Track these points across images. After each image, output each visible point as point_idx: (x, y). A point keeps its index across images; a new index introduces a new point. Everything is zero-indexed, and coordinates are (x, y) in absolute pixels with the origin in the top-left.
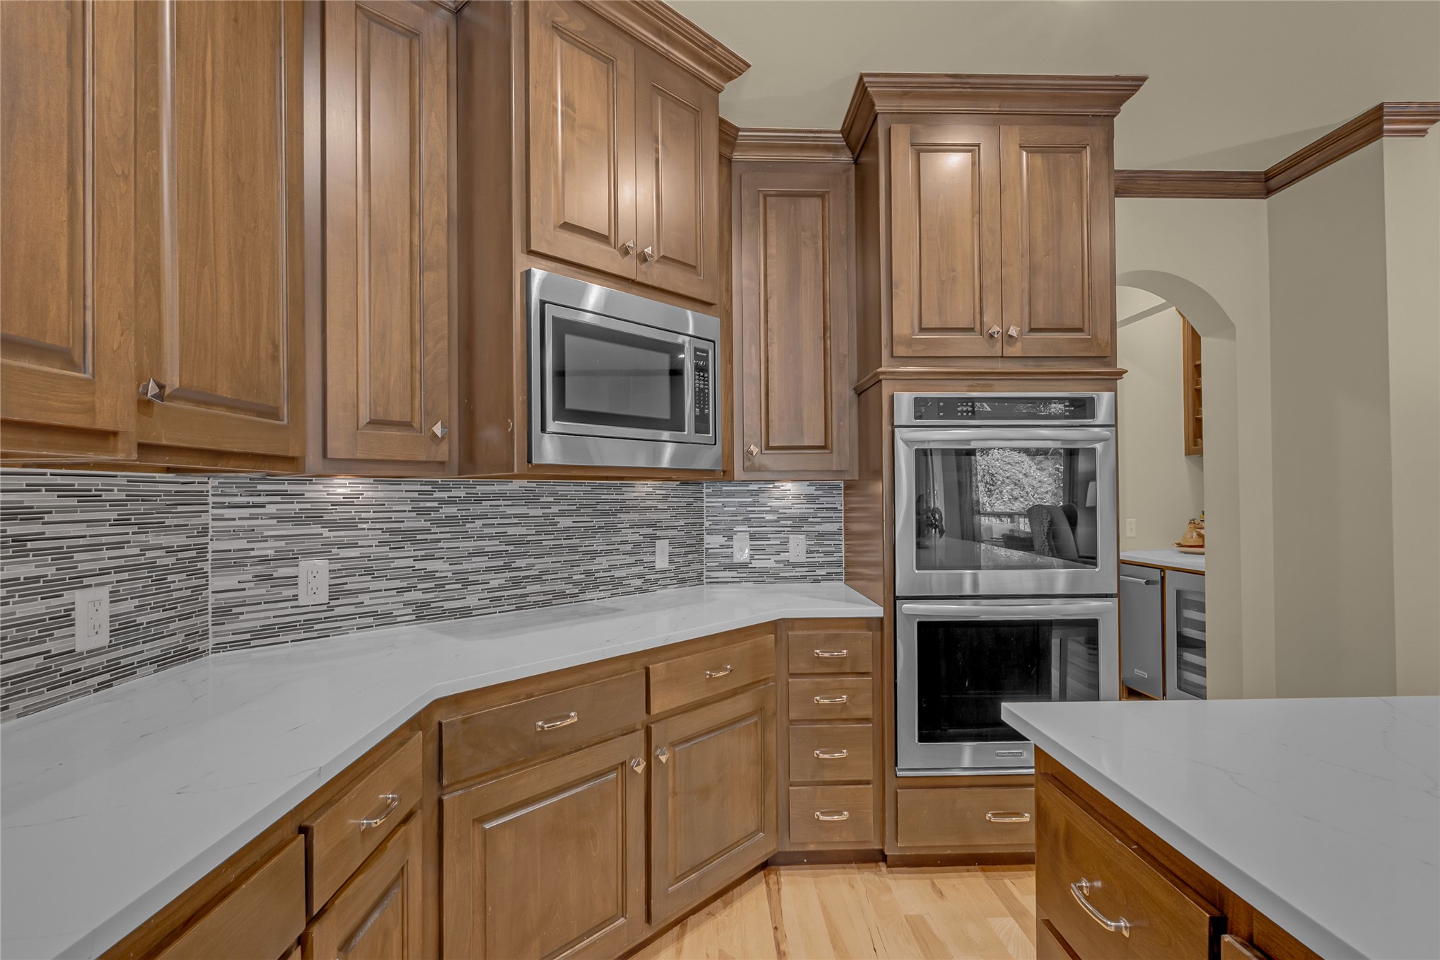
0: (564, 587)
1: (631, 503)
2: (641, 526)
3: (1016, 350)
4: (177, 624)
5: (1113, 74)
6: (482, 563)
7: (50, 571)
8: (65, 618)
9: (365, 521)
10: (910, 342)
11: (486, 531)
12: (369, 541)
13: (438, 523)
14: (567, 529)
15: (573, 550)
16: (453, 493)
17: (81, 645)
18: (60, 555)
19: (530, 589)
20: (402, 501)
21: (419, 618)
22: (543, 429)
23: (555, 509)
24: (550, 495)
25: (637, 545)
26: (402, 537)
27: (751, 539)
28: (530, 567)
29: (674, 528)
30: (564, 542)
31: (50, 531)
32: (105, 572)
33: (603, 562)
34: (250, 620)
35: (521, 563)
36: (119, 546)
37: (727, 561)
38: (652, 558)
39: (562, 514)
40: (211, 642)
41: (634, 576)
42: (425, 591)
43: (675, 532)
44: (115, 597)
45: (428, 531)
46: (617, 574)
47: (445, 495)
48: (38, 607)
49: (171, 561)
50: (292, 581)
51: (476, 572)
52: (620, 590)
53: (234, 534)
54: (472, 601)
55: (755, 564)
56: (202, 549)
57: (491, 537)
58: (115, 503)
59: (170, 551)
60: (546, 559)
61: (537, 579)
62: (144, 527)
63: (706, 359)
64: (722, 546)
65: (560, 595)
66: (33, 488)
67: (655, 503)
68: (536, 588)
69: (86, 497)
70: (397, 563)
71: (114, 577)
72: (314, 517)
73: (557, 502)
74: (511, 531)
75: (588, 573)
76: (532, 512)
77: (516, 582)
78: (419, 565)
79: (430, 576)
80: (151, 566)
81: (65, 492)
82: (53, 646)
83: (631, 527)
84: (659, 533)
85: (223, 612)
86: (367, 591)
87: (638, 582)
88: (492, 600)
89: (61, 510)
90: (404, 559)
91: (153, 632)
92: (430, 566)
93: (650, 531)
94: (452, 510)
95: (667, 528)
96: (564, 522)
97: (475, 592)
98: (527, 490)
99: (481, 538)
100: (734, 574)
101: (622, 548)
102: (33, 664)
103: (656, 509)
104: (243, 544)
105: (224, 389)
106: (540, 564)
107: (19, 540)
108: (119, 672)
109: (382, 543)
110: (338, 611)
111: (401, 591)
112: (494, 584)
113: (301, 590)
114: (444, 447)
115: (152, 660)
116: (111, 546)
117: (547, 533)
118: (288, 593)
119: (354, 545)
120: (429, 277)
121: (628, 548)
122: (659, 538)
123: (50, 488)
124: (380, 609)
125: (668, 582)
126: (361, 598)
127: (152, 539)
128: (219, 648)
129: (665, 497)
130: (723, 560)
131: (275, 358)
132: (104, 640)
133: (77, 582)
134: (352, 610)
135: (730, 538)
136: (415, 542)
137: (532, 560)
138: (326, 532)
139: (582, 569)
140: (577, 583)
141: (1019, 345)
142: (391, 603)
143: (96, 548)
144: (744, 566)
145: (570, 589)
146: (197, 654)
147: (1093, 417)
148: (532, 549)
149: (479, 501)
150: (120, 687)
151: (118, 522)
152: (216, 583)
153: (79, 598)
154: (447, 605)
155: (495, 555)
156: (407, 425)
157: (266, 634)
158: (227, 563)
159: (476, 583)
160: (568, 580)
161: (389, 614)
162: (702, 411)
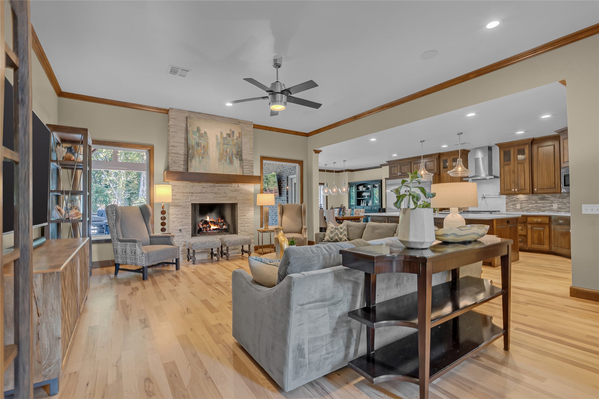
4: (568, 208)
7: (551, 202)
8: (552, 206)
17: (553, 208)
31: (550, 199)
32: (557, 202)
44: (558, 205)
48: (549, 205)
49: (567, 202)
59: (566, 201)
62: (562, 199)
69: (554, 196)
81: (552, 196)
82: (551, 208)
91: (563, 209)
108: (558, 211)
116: (557, 200)
123: (550, 196)
127: (563, 200)
132: (557, 208)
133: (554, 203)
143: (556, 200)
150: (559, 213)
153: (554, 205)
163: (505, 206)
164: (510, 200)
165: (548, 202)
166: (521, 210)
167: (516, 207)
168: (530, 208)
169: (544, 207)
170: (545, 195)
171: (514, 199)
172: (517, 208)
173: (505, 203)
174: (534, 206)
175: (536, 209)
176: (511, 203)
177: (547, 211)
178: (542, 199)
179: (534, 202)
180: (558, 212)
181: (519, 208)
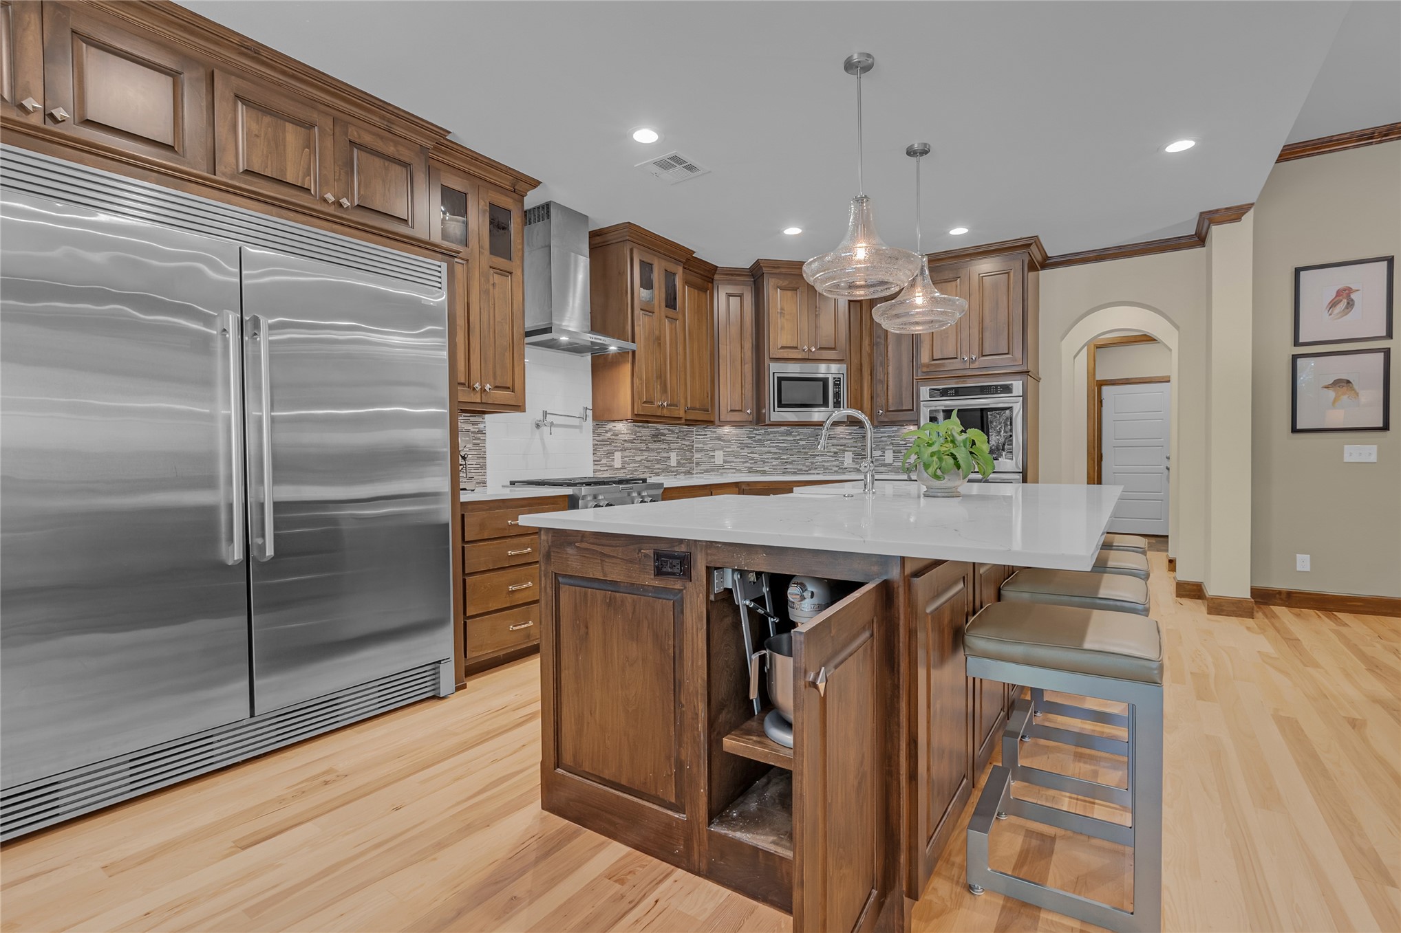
0: (802, 467)
1: (833, 436)
2: (838, 445)
3: (976, 365)
4: (688, 465)
5: (1019, 238)
6: (770, 456)
7: (667, 447)
9: (733, 440)
10: (928, 366)
11: (771, 445)
12: (734, 446)
13: (755, 441)
14: (803, 445)
15: (806, 453)
16: (760, 431)
17: (672, 465)
18: (669, 444)
19: (788, 467)
20: (744, 434)
21: (750, 472)
22: (774, 411)
23: (798, 438)
24: (796, 432)
25: (836, 453)
26: (743, 445)
27: (894, 452)
28: (788, 458)
29: (856, 447)
30: (802, 450)
31: (667, 438)
33: (819, 459)
34: (704, 467)
35: (784, 457)
36: (677, 443)
37: (883, 462)
38: (843, 459)
39: (801, 440)
40: (695, 472)
41: (834, 466)
42: (751, 463)
43: (856, 449)
44: (677, 455)
45: (752, 444)
46: (826, 464)
47: (757, 432)
50: (713, 457)
51: (768, 459)
52: (827, 471)
53: (700, 443)
54: (766, 468)
55: (895, 464)
56: (693, 446)
57: (773, 447)
58: (677, 433)
59: (687, 446)
60: (794, 456)
61: (791, 463)
62: (682, 439)
63: (840, 381)
64: (881, 456)
65: (801, 470)
66: (665, 429)
67: (845, 436)
68: (791, 466)
69: (673, 431)
70: (742, 454)
71: (676, 450)
72: (719, 439)
73: (799, 435)
74: (780, 445)
75: (812, 463)
76: (789, 439)
77: (783, 464)
78: (749, 455)
79: (753, 459)
80: (682, 449)
81: (669, 430)
83: (833, 445)
84: (847, 449)
85: (698, 464)
86: (733, 462)
87: (837, 469)
88: (774, 469)
89: (669, 434)
90: (745, 452)
92: (753, 455)
93: (842, 447)
94: (760, 437)
95: (851, 447)
96: (802, 443)
97: (768, 466)
98: (787, 430)
99: (770, 447)
100: (886, 468)
101: (828, 454)
102: (665, 466)
103: (845, 438)
104: (702, 446)
105: (698, 407)
106: (792, 458)
107: (663, 440)
108: (678, 473)
109: (738, 447)
110: (725, 467)
111: (744, 463)
112: (774, 463)
113: (716, 460)
114: (751, 416)
115: (684, 472)
117: (795, 446)
118: (712, 460)
119: (730, 448)
120: (746, 366)
121: (832, 454)
122: (847, 451)
123: (667, 429)
124: (737, 468)
125: (852, 470)
126: (732, 464)
127: (684, 442)
128: (697, 473)
129: (850, 434)
130: (880, 462)
131: (708, 397)
132: (675, 465)
134: (729, 467)
135: (884, 453)
136: (748, 447)
137: (789, 456)
138: (722, 443)
139: (810, 461)
140: (807, 466)
141: (977, 363)
142: (741, 466)
143: (674, 443)
144: (890, 465)
145: (804, 468)
146: (692, 474)
147: (1011, 393)
148: (789, 452)
149: (769, 434)
151: (678, 438)
152: (696, 456)
153: (672, 454)
154: (758, 469)
155: (775, 453)
156: (740, 411)
157: (707, 471)
158: (700, 450)
159: (768, 463)
160: (804, 465)
161: (740, 470)
162: (837, 400)
163: (591, 458)
164: (601, 438)
165: (663, 446)
166: (622, 471)
167: (612, 463)
168: (637, 465)
169: (658, 462)
170: (661, 428)
171: (609, 435)
172: (616, 467)
173: (591, 449)
174: (644, 457)
175: (648, 468)
176: (605, 449)
177: (663, 474)
178: (657, 437)
179: (643, 446)
180: (676, 475)
181: (620, 466)
